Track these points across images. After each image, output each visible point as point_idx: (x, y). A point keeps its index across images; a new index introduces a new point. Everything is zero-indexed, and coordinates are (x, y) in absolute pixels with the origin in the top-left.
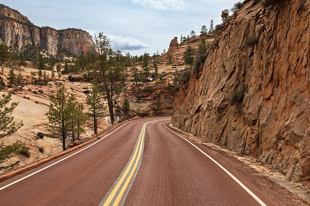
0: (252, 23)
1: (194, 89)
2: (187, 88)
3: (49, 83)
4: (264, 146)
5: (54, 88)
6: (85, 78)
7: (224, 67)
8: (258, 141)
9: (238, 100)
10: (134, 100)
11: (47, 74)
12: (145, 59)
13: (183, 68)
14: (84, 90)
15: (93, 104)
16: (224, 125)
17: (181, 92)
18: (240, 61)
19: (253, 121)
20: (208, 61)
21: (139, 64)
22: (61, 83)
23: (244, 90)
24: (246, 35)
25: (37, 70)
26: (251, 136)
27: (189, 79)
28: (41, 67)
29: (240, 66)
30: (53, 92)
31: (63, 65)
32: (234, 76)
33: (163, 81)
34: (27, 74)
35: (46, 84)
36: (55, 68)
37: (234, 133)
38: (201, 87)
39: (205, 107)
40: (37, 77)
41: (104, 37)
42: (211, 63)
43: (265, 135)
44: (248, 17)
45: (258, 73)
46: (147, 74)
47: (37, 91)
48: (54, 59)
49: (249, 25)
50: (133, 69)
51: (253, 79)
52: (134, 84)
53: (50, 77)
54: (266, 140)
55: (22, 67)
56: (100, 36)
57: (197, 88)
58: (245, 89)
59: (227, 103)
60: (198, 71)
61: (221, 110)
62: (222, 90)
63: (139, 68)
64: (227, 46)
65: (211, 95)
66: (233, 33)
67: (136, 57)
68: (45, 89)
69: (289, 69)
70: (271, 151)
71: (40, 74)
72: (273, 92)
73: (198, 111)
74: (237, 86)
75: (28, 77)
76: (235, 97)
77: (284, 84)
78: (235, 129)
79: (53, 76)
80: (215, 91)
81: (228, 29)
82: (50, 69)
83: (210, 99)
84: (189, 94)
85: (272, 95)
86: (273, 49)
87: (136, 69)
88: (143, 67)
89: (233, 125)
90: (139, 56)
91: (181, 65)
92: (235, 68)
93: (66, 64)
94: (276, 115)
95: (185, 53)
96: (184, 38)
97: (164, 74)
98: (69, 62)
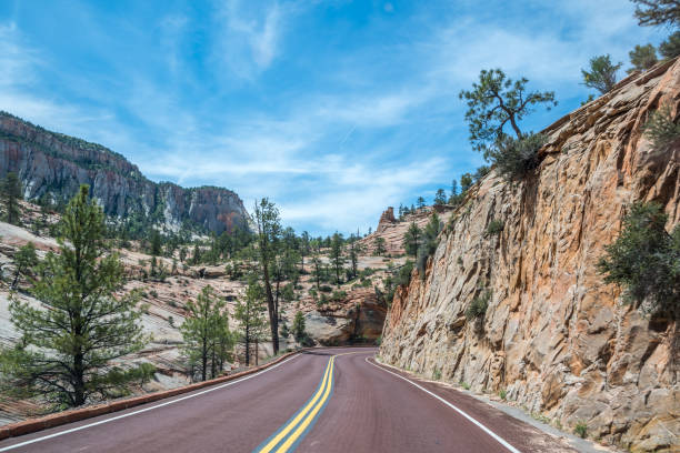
0: (499, 200)
1: (419, 296)
2: (406, 295)
3: (167, 279)
4: (509, 377)
5: (176, 289)
6: (229, 273)
7: (460, 261)
8: (502, 371)
9: (478, 312)
10: (315, 317)
11: (164, 264)
12: (335, 244)
13: (402, 261)
14: (226, 295)
15: (246, 319)
16: (460, 351)
17: (396, 302)
18: (483, 255)
19: (497, 343)
20: (440, 250)
21: (324, 253)
22: (187, 282)
23: (488, 298)
24: (490, 216)
25: (149, 257)
26: (493, 365)
27: (410, 280)
28: (156, 252)
29: (483, 262)
30: (173, 295)
31: (191, 248)
32: (475, 277)
33: (367, 283)
34: (131, 263)
35: (162, 282)
36: (177, 253)
37: (473, 363)
38: (428, 294)
39: (432, 325)
40: (148, 268)
41: (270, 206)
42: (444, 256)
43: (511, 361)
44: (493, 191)
45: (505, 272)
46: (338, 270)
47: (147, 292)
48: (176, 238)
49: (494, 204)
50: (314, 261)
51: (499, 281)
52: (314, 286)
53: (170, 269)
54: (511, 368)
55: (124, 251)
56: (264, 203)
57: (422, 296)
58: (489, 296)
59: (464, 318)
60: (425, 267)
61: (456, 328)
62: (458, 298)
63: (325, 259)
64: (466, 231)
65: (443, 306)
66: (474, 212)
67: (320, 239)
68: (160, 289)
69: (535, 269)
70: (517, 382)
71: (154, 262)
72: (520, 299)
73: (422, 333)
74: (478, 292)
75: (133, 267)
76: (475, 308)
77: (531, 288)
78: (474, 358)
79: (174, 267)
80: (449, 299)
81: (468, 205)
82: (169, 255)
83: (440, 312)
84: (409, 306)
85: (519, 304)
86: (520, 240)
87: (320, 262)
88: (331, 257)
89: (473, 350)
90: (324, 238)
91: (399, 256)
92: (476, 264)
93: (197, 247)
94: (523, 331)
95: (406, 235)
96: (406, 209)
97: (368, 271)
98: (201, 244)
